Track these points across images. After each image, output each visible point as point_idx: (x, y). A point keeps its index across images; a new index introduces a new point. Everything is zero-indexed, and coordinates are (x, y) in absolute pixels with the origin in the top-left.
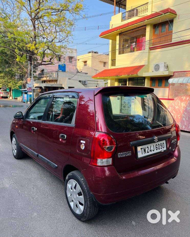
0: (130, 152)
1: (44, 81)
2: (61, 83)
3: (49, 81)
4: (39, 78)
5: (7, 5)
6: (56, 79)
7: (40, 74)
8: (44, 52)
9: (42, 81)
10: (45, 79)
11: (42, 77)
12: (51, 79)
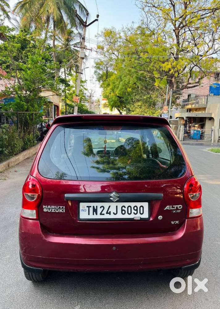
0: (63, 208)
1: (190, 110)
2: (210, 112)
3: (196, 110)
4: (183, 107)
5: (151, 17)
6: (204, 106)
7: (185, 101)
8: (191, 71)
9: (187, 110)
10: (189, 107)
11: (187, 105)
12: (197, 106)
